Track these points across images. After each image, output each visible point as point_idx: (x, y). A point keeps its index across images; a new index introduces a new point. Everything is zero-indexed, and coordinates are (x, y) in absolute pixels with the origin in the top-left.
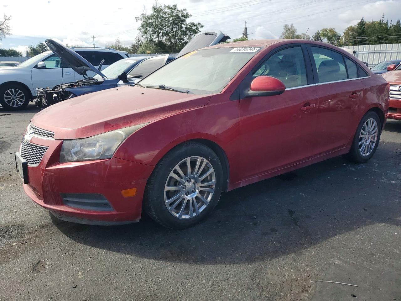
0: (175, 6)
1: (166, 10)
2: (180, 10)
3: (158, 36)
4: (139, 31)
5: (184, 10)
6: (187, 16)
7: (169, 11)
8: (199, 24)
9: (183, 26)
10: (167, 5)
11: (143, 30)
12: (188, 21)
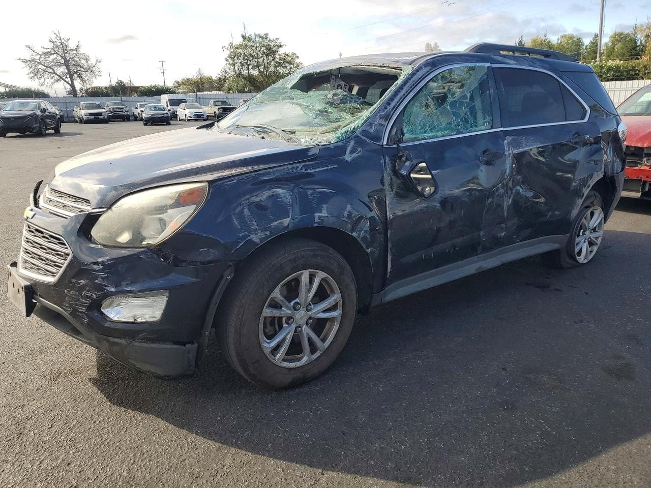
0: (266, 35)
1: (257, 39)
2: (272, 39)
3: (248, 69)
4: (226, 62)
5: (276, 39)
6: (280, 46)
7: (261, 40)
8: (294, 54)
9: (277, 56)
10: (257, 33)
11: (231, 61)
12: (281, 51)
